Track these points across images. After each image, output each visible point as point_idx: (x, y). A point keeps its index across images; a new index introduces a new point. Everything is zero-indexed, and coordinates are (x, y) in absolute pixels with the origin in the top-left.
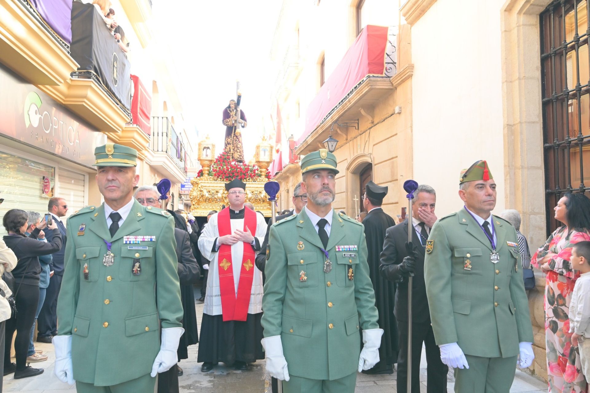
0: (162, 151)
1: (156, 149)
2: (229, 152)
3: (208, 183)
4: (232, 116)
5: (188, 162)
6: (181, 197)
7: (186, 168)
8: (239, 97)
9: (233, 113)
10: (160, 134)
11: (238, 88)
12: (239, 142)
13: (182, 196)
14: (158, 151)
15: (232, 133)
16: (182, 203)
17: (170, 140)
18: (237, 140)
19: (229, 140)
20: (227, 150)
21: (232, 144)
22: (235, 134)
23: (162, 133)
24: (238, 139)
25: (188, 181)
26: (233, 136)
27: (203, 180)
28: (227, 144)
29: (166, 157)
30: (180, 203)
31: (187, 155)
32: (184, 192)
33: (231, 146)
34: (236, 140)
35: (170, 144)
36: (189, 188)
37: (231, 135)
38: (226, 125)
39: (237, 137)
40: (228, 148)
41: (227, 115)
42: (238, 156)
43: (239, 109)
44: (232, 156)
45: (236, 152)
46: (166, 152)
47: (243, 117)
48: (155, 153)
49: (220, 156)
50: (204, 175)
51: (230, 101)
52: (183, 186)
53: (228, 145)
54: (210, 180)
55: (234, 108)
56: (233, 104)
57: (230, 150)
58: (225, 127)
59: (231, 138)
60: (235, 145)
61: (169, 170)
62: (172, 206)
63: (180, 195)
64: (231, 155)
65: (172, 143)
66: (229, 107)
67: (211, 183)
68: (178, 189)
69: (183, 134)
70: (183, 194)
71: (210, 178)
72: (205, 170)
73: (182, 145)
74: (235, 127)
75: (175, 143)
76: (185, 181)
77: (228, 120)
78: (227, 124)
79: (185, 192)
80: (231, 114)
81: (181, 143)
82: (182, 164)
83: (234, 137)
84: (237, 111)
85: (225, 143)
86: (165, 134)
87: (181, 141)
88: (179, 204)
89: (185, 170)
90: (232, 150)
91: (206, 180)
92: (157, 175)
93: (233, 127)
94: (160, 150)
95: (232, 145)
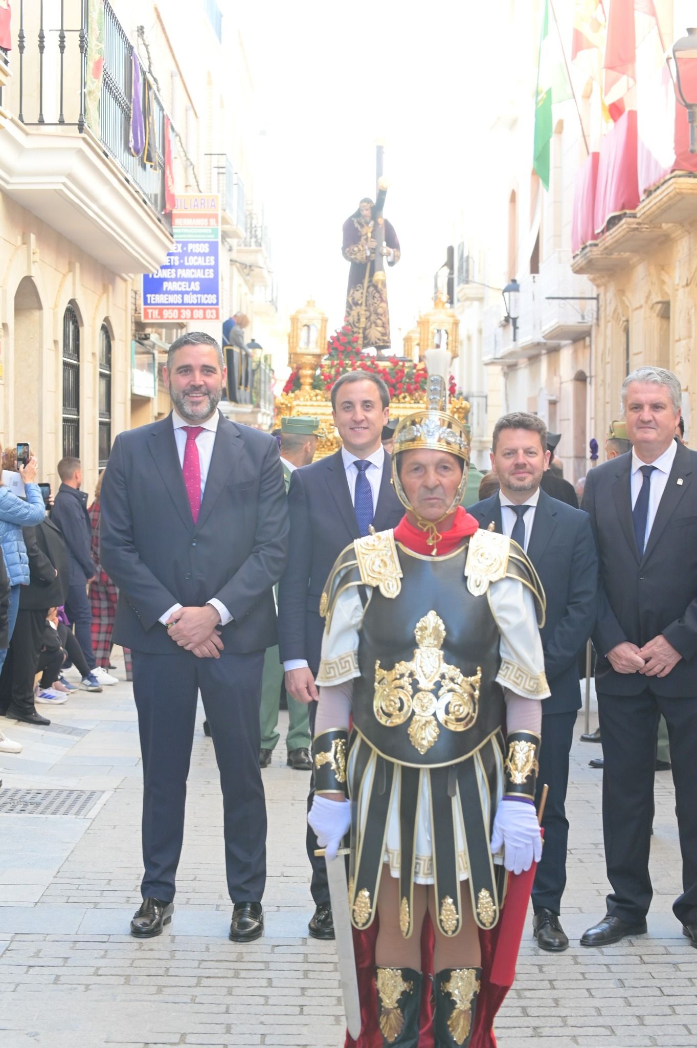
0: (62, 122)
1: (31, 116)
2: (357, 325)
3: (312, 406)
4: (365, 237)
5: (177, 167)
6: (147, 338)
7: (173, 197)
8: (382, 194)
9: (367, 231)
10: (52, 41)
11: (379, 174)
12: (382, 301)
13: (148, 330)
14: (41, 122)
15: (364, 277)
16: (150, 367)
17: (98, 64)
18: (377, 295)
19: (357, 295)
20: (351, 319)
21: (364, 304)
22: (370, 281)
23: (62, 37)
24: (378, 292)
25: (176, 260)
26: (366, 284)
27: (302, 399)
28: (352, 305)
29: (80, 152)
30: (141, 367)
31: (171, 135)
32: (161, 314)
33: (362, 310)
34: (374, 297)
35: (95, 85)
36: (183, 293)
37: (362, 283)
38: (351, 260)
39: (376, 287)
40: (354, 313)
41: (352, 235)
42: (379, 335)
43: (381, 221)
44: (364, 333)
45: (373, 325)
46: (81, 126)
47: (392, 241)
48: (27, 134)
49: (335, 335)
50: (303, 387)
51: (362, 201)
52: (153, 285)
53: (354, 308)
54: (317, 400)
55: (368, 219)
56: (367, 210)
57: (359, 319)
58: (349, 264)
59: (361, 291)
60: (372, 309)
61: (92, 210)
62: (103, 383)
63: (140, 326)
64: (361, 331)
65: (108, 85)
66: (358, 214)
67: (320, 406)
68: (130, 300)
69: (153, 35)
70: (152, 325)
71: (317, 395)
72: (306, 376)
73: (150, 88)
74: (373, 263)
75: (119, 80)
76: (165, 261)
77: (356, 249)
78: (353, 257)
79: (166, 313)
80: (364, 231)
81: (145, 79)
82: (150, 182)
83: (368, 287)
84: (376, 224)
85: (348, 302)
86: (72, 41)
87: (146, 69)
88: (137, 372)
89: (164, 207)
90: (363, 319)
91: (307, 400)
92: (39, 238)
93: (366, 265)
94: (51, 116)
95: (364, 307)
